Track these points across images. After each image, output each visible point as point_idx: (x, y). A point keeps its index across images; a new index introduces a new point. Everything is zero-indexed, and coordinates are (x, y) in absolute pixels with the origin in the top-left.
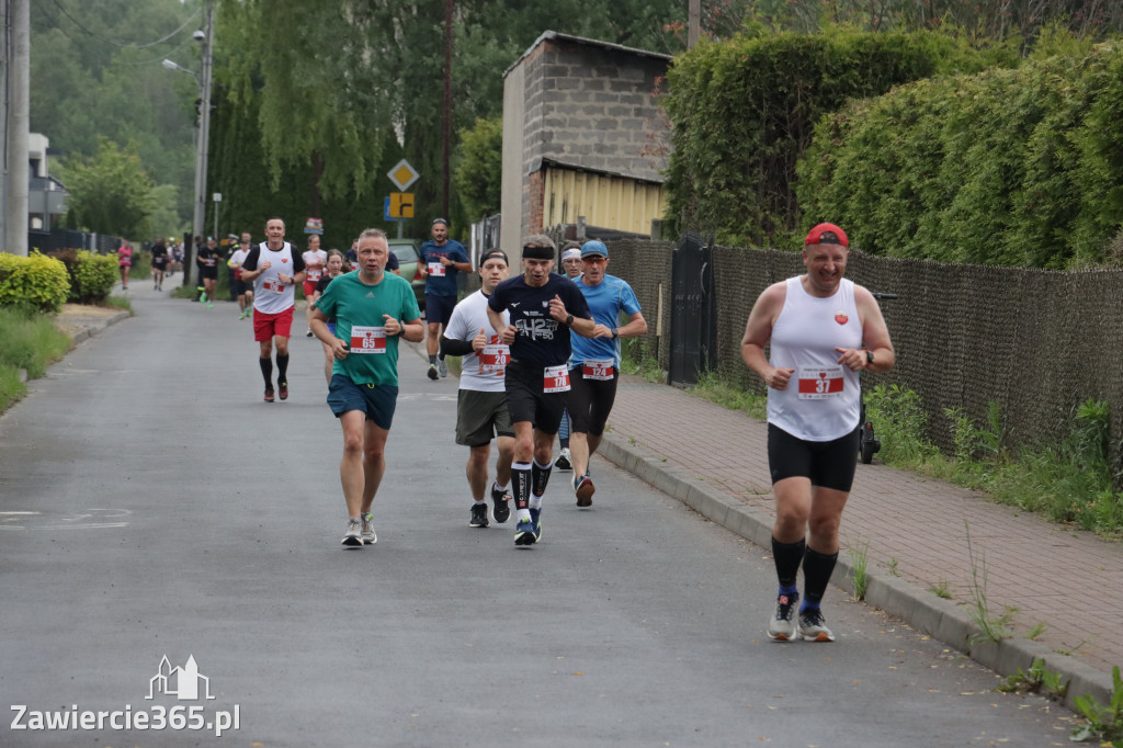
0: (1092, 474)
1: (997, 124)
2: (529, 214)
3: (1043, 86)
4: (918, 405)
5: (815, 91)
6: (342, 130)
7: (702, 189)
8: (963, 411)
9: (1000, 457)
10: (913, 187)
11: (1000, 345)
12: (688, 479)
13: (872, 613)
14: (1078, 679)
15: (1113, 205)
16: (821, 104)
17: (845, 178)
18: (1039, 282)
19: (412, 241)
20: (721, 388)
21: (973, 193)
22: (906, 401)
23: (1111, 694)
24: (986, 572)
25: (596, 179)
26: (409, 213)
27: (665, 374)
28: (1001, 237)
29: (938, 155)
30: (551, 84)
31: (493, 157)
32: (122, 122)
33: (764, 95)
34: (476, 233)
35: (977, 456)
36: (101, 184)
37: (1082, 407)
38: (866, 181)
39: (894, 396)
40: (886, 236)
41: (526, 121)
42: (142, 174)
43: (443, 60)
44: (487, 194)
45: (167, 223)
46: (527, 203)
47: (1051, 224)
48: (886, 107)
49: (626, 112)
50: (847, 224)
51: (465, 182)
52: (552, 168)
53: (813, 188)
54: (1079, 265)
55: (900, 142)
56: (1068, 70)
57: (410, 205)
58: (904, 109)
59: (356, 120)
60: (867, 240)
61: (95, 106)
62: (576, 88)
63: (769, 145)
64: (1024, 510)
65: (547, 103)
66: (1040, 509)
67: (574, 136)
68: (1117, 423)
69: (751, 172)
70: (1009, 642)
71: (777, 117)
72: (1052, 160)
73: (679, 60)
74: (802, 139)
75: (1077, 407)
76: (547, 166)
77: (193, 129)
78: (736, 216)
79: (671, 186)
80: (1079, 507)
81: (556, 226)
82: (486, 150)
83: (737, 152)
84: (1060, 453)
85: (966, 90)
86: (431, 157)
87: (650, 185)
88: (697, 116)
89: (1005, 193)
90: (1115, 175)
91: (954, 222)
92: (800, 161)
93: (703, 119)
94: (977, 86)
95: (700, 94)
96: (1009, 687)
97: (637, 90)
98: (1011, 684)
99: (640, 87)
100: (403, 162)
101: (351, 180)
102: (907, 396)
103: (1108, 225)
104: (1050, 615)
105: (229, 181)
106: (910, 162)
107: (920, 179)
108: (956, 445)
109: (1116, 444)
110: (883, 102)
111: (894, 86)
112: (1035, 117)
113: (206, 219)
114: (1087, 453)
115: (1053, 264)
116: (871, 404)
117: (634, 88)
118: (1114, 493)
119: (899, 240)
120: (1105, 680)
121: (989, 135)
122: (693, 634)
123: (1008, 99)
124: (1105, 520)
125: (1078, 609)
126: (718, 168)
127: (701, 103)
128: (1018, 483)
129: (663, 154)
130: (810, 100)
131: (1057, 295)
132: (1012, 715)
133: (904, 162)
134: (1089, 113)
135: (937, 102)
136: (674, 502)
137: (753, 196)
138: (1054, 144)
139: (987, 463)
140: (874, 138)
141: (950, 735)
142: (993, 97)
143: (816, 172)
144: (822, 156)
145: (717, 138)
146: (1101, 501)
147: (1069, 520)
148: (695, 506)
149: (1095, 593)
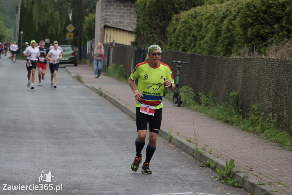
0: (234, 110)
1: (216, 19)
2: (101, 39)
3: (227, 9)
4: (193, 92)
5: (173, 9)
6: (55, 16)
7: (143, 34)
8: (204, 93)
9: (212, 106)
10: (195, 35)
11: (213, 76)
12: (132, 110)
13: (172, 146)
14: (219, 164)
15: (243, 41)
16: (174, 12)
17: (178, 32)
19: (71, 46)
21: (209, 36)
22: (190, 90)
23: (225, 168)
24: (198, 136)
25: (118, 31)
26: (72, 38)
28: (215, 48)
29: (201, 26)
30: (107, 5)
31: (93, 24)
33: (160, 10)
34: (88, 44)
35: (207, 105)
37: (232, 93)
38: (184, 33)
39: (187, 89)
40: (188, 47)
41: (101, 15)
42: (4, 26)
44: (91, 34)
46: (101, 36)
47: (228, 45)
48: (189, 14)
49: (127, 13)
50: (179, 44)
51: (86, 30)
53: (171, 34)
54: (234, 56)
55: (192, 23)
56: (234, 5)
57: (72, 36)
58: (194, 14)
59: (58, 14)
60: (183, 48)
62: (114, 6)
63: (161, 23)
64: (217, 120)
65: (107, 10)
66: (220, 120)
68: (240, 97)
69: (156, 30)
70: (203, 154)
71: (163, 15)
72: (229, 28)
74: (169, 22)
75: (231, 93)
76: (106, 27)
77: (16, 14)
78: (152, 41)
79: (136, 33)
80: (230, 119)
81: (107, 42)
82: (91, 22)
83: (152, 24)
84: (226, 105)
85: (209, 9)
86: (78, 23)
87: (132, 32)
88: (143, 14)
89: (217, 37)
90: (243, 33)
91: (204, 44)
92: (168, 27)
94: (211, 8)
95: (143, 9)
96: (202, 166)
99: (131, 7)
100: (71, 25)
101: (57, 29)
102: (190, 89)
103: (241, 46)
104: (216, 147)
105: (25, 28)
106: (194, 28)
107: (197, 33)
108: (202, 102)
109: (240, 103)
110: (189, 12)
111: (192, 8)
112: (225, 17)
113: (19, 38)
114: (233, 105)
115: (228, 55)
116: (182, 91)
117: (129, 7)
118: (239, 115)
119: (191, 48)
120: (224, 164)
121: (213, 21)
122: (123, 150)
123: (218, 12)
124: (236, 122)
125: (223, 146)
126: (148, 28)
127: (144, 11)
128: (216, 112)
129: (134, 24)
130: (172, 11)
131: (227, 64)
132: (201, 173)
133: (193, 28)
134: (238, 16)
135: (202, 12)
136: (128, 116)
137: (156, 36)
138: (229, 24)
139: (209, 107)
140: (186, 21)
141: (183, 178)
142: (215, 12)
143: (171, 30)
144: (173, 26)
145: (147, 21)
146: (236, 118)
147: (227, 122)
148: (133, 117)
149: (229, 141)
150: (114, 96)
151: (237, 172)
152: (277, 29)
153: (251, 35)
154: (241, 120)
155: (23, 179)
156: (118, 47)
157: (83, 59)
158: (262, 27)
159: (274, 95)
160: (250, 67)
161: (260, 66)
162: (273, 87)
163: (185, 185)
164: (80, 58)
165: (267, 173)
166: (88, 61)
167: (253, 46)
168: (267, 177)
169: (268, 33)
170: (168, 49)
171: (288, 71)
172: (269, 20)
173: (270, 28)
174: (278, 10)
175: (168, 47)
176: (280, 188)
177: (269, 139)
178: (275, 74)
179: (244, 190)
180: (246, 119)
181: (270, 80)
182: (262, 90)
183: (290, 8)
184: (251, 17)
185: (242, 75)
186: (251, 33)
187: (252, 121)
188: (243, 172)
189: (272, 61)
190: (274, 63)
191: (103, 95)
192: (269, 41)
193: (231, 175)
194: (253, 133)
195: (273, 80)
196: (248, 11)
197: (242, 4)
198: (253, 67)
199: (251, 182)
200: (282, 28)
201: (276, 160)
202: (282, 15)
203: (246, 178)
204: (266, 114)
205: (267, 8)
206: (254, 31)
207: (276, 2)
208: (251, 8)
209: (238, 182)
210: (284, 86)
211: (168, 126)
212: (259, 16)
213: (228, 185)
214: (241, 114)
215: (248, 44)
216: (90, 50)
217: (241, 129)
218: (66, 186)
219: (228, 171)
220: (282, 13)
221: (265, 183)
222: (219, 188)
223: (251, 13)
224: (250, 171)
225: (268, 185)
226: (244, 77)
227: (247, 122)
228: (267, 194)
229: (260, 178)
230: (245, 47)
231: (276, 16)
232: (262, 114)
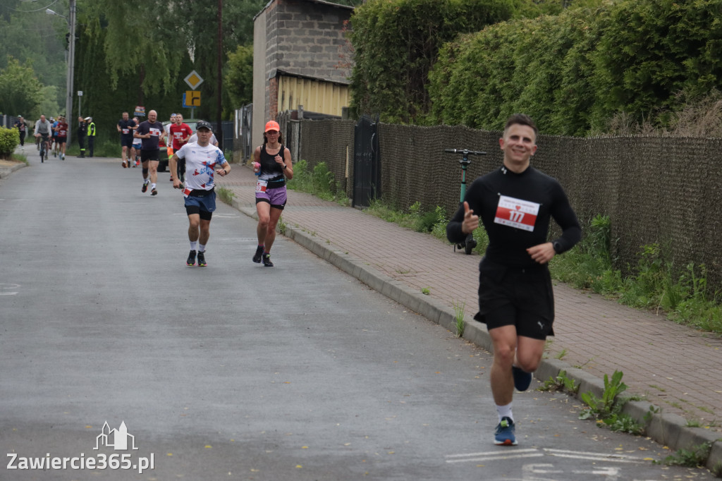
0: (600, 260)
1: (546, 49)
2: (269, 104)
3: (572, 26)
5: (440, 29)
6: (156, 52)
7: (372, 89)
10: (497, 87)
12: (360, 264)
13: (466, 344)
14: (585, 382)
15: (614, 98)
16: (443, 37)
17: (457, 82)
18: (570, 145)
20: (383, 209)
21: (532, 91)
23: (603, 391)
25: (310, 83)
26: (198, 103)
27: (351, 201)
28: (548, 117)
29: (511, 68)
30: (282, 25)
31: (248, 69)
32: (22, 47)
33: (409, 31)
34: (238, 115)
36: (9, 85)
37: (594, 220)
38: (469, 83)
40: (481, 117)
41: (267, 47)
42: (35, 79)
43: (217, 9)
44: (244, 92)
45: (51, 109)
46: (269, 97)
47: (577, 110)
48: (481, 39)
49: (328, 41)
50: (458, 109)
51: (229, 85)
52: (283, 76)
53: (438, 88)
54: (594, 134)
55: (489, 60)
56: (587, 17)
57: (198, 98)
58: (492, 40)
59: (164, 47)
60: (470, 119)
61: (5, 37)
62: (298, 27)
63: (412, 62)
64: (560, 282)
65: (280, 36)
66: (570, 281)
68: (615, 229)
69: (402, 78)
70: (546, 361)
71: (417, 44)
72: (578, 71)
73: (358, 9)
74: (432, 58)
75: (591, 219)
77: (65, 52)
78: (392, 105)
79: (354, 87)
80: (592, 279)
81: (285, 111)
82: (244, 65)
83: (393, 66)
84: (582, 247)
85: (528, 28)
86: (211, 69)
87: (342, 86)
88: (369, 44)
89: (550, 91)
90: (614, 79)
91: (521, 108)
92: (431, 72)
93: (372, 45)
94: (534, 25)
95: (370, 31)
96: (545, 388)
97: (335, 28)
98: (546, 386)
99: (336, 27)
100: (194, 72)
101: (162, 82)
103: (610, 110)
104: (571, 344)
105: (87, 83)
106: (495, 72)
107: (501, 82)
109: (614, 241)
110: (480, 35)
111: (486, 26)
112: (568, 45)
113: (73, 106)
114: (597, 247)
115: (578, 133)
117: (333, 27)
118: (613, 271)
119: (489, 119)
120: (600, 383)
121: (541, 56)
122: (358, 358)
123: (552, 34)
124: (607, 287)
125: (588, 341)
126: (382, 76)
127: (371, 36)
128: (557, 265)
129: (349, 67)
130: (437, 34)
131: (580, 152)
132: (546, 404)
133: (492, 72)
134: (599, 43)
135: (511, 36)
136: (352, 279)
137: (403, 92)
138: (579, 61)
140: (474, 57)
142: (543, 33)
143: (440, 78)
144: (443, 68)
145: (381, 58)
146: (605, 276)
147: (586, 287)
148: (365, 280)
149: (599, 331)
150: (314, 235)
151: (632, 399)
152: (693, 68)
153: (633, 84)
154: (620, 281)
156: (311, 119)
158: (658, 66)
159: (697, 222)
160: (636, 158)
161: (659, 155)
162: (692, 202)
165: (700, 401)
166: (237, 155)
167: (639, 111)
168: (703, 409)
169: (672, 79)
170: (433, 123)
172: (672, 48)
173: (676, 68)
174: (693, 24)
175: (431, 118)
177: (688, 323)
179: (652, 439)
180: (632, 278)
181: (687, 186)
182: (668, 212)
184: (632, 42)
185: (617, 178)
186: (633, 80)
187: (647, 283)
188: (646, 400)
189: (689, 144)
190: (693, 147)
191: (288, 233)
192: (677, 98)
193: (618, 407)
194: (649, 310)
195: (693, 187)
196: (623, 29)
197: (609, 15)
198: (645, 159)
199: (669, 420)
200: (703, 66)
201: (716, 370)
202: (703, 36)
203: (656, 412)
204: (677, 266)
205: (668, 22)
206: (640, 75)
207: (688, 8)
208: (631, 21)
209: (635, 422)
211: (450, 300)
212: (649, 40)
213: (613, 429)
214: (618, 268)
215: (626, 105)
216: (243, 129)
217: (622, 302)
219: (610, 397)
220: (702, 31)
221: (701, 423)
222: (595, 438)
223: (631, 34)
224: (660, 397)
225: (708, 428)
226: (623, 181)
227: (634, 286)
228: (710, 449)
229: (686, 412)
230: (621, 112)
231: (690, 39)
232: (670, 265)
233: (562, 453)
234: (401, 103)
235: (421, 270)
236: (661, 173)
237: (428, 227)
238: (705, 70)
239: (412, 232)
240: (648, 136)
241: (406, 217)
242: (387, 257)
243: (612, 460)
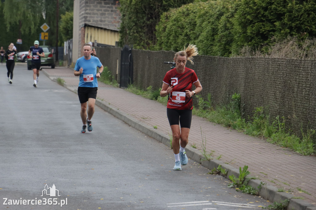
0: (236, 114)
1: (211, 16)
2: (81, 39)
3: (223, 6)
5: (161, 6)
6: (27, 14)
7: (129, 33)
8: (201, 96)
9: (211, 109)
10: (188, 33)
11: (211, 78)
12: (125, 114)
14: (230, 170)
15: (242, 39)
16: (163, 10)
17: (169, 31)
18: (222, 61)
19: (47, 46)
20: (134, 89)
21: (204, 35)
23: (239, 174)
25: (100, 30)
26: (47, 38)
27: (119, 85)
28: (212, 48)
29: (195, 25)
30: (87, 3)
31: (70, 23)
33: (147, 7)
34: (66, 44)
35: (205, 109)
37: (233, 95)
38: (175, 31)
40: (180, 47)
41: (80, 13)
44: (69, 33)
46: (80, 36)
47: (225, 44)
48: (181, 11)
49: (108, 11)
50: (170, 43)
51: (62, 30)
53: (160, 33)
54: (233, 56)
55: (184, 21)
56: (230, 1)
57: (46, 36)
58: (185, 12)
59: (31, 11)
60: (175, 48)
62: (94, 4)
63: (148, 21)
64: (217, 124)
65: (86, 8)
66: (222, 123)
67: (94, 17)
68: (243, 100)
69: (143, 29)
70: (212, 160)
71: (150, 13)
72: (226, 26)
74: (157, 20)
75: (232, 95)
76: (86, 26)
78: (139, 41)
79: (121, 32)
80: (232, 123)
83: (139, 23)
84: (227, 108)
85: (202, 6)
86: (53, 22)
87: (115, 31)
88: (128, 12)
89: (213, 35)
90: (243, 31)
91: (199, 43)
92: (157, 26)
93: (130, 13)
94: (205, 5)
95: (129, 6)
96: (212, 173)
97: (112, 5)
99: (112, 4)
100: (45, 24)
101: (30, 29)
103: (241, 45)
104: (223, 153)
106: (187, 26)
107: (190, 31)
108: (199, 106)
109: (242, 105)
110: (180, 9)
111: (183, 5)
112: (221, 14)
114: (235, 108)
115: (226, 55)
117: (111, 4)
118: (241, 119)
120: (237, 171)
121: (209, 19)
122: (125, 158)
123: (214, 9)
124: (239, 126)
125: (231, 151)
126: (134, 27)
127: (129, 9)
128: (216, 116)
129: (118, 23)
130: (160, 8)
131: (227, 64)
132: (212, 180)
133: (185, 26)
134: (236, 14)
135: (194, 10)
136: (121, 121)
137: (144, 35)
138: (227, 22)
139: (207, 111)
140: (177, 19)
141: (195, 186)
142: (210, 9)
143: (161, 29)
144: (163, 24)
145: (134, 19)
146: (238, 121)
147: (229, 126)
148: (127, 122)
149: (236, 147)
150: (102, 100)
151: (253, 179)
152: (279, 26)
153: (251, 33)
154: (245, 124)
155: (27, 190)
156: (100, 47)
157: (60, 60)
158: (263, 25)
159: (281, 97)
160: (253, 67)
161: (264, 66)
162: (279, 88)
163: (198, 194)
164: (57, 59)
165: (284, 180)
166: (65, 62)
168: (285, 184)
169: (269, 31)
170: (158, 50)
171: (296, 71)
172: (269, 17)
173: (271, 26)
174: (279, 6)
175: (157, 47)
176: (302, 195)
177: (277, 143)
178: (282, 75)
179: (262, 197)
180: (250, 123)
181: (276, 81)
182: (268, 92)
183: (292, 4)
184: (251, 14)
185: (244, 76)
186: (251, 31)
187: (258, 125)
188: (259, 179)
189: (277, 61)
190: (280, 63)
192: (272, 40)
193: (246, 182)
194: (258, 137)
195: (279, 81)
196: (247, 8)
198: (257, 68)
199: (269, 189)
200: (283, 25)
201: (290, 166)
202: (284, 12)
203: (263, 185)
204: (272, 117)
205: (268, 5)
206: (255, 29)
208: (251, 4)
209: (254, 189)
210: (292, 87)
211: (167, 132)
212: (259, 13)
213: (244, 192)
214: (244, 118)
215: (248, 42)
216: (68, 51)
217: (246, 133)
218: (74, 196)
219: (242, 177)
220: (283, 9)
221: (284, 190)
222: (235, 196)
223: (251, 10)
224: (265, 178)
225: (287, 192)
226: (247, 78)
227: (251, 126)
228: (289, 202)
229: (277, 185)
230: (246, 46)
231: (278, 12)
232: (268, 117)
233: (220, 203)
234: (143, 40)
235: (153, 117)
236: (264, 74)
237: (155, 97)
238: (284, 27)
239: (148, 100)
240: (258, 57)
241: (145, 93)
242: (137, 111)
243: (244, 207)
